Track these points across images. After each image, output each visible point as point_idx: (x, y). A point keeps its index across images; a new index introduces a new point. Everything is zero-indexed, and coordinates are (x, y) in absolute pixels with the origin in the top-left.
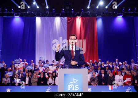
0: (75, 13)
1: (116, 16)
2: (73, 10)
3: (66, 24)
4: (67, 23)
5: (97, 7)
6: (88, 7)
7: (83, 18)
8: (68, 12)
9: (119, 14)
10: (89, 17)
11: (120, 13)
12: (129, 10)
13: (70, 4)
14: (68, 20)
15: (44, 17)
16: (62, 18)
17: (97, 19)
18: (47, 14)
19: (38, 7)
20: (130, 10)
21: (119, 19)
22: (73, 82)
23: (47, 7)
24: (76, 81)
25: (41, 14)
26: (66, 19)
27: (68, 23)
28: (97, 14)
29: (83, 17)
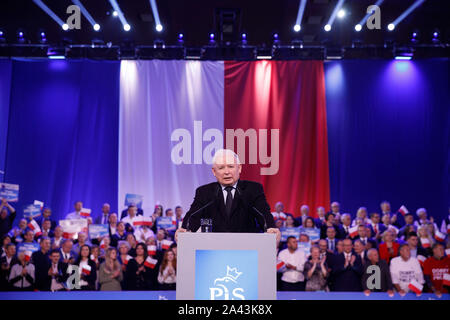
0: (251, 47)
1: (391, 59)
2: (246, 38)
3: (222, 85)
4: (226, 79)
5: (328, 28)
6: (297, 28)
7: (280, 62)
8: (228, 43)
9: (401, 49)
10: (299, 62)
11: (405, 49)
12: (434, 37)
13: (235, 16)
14: (227, 72)
15: (148, 62)
16: (209, 63)
17: (327, 67)
18: (159, 49)
19: (127, 27)
20: (438, 37)
21: (402, 68)
22: (228, 278)
23: (159, 28)
24: (235, 275)
25: (137, 50)
26: (223, 68)
27: (227, 82)
28: (325, 52)
29: (277, 59)
